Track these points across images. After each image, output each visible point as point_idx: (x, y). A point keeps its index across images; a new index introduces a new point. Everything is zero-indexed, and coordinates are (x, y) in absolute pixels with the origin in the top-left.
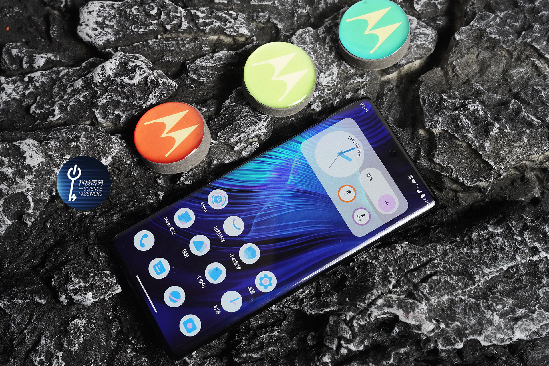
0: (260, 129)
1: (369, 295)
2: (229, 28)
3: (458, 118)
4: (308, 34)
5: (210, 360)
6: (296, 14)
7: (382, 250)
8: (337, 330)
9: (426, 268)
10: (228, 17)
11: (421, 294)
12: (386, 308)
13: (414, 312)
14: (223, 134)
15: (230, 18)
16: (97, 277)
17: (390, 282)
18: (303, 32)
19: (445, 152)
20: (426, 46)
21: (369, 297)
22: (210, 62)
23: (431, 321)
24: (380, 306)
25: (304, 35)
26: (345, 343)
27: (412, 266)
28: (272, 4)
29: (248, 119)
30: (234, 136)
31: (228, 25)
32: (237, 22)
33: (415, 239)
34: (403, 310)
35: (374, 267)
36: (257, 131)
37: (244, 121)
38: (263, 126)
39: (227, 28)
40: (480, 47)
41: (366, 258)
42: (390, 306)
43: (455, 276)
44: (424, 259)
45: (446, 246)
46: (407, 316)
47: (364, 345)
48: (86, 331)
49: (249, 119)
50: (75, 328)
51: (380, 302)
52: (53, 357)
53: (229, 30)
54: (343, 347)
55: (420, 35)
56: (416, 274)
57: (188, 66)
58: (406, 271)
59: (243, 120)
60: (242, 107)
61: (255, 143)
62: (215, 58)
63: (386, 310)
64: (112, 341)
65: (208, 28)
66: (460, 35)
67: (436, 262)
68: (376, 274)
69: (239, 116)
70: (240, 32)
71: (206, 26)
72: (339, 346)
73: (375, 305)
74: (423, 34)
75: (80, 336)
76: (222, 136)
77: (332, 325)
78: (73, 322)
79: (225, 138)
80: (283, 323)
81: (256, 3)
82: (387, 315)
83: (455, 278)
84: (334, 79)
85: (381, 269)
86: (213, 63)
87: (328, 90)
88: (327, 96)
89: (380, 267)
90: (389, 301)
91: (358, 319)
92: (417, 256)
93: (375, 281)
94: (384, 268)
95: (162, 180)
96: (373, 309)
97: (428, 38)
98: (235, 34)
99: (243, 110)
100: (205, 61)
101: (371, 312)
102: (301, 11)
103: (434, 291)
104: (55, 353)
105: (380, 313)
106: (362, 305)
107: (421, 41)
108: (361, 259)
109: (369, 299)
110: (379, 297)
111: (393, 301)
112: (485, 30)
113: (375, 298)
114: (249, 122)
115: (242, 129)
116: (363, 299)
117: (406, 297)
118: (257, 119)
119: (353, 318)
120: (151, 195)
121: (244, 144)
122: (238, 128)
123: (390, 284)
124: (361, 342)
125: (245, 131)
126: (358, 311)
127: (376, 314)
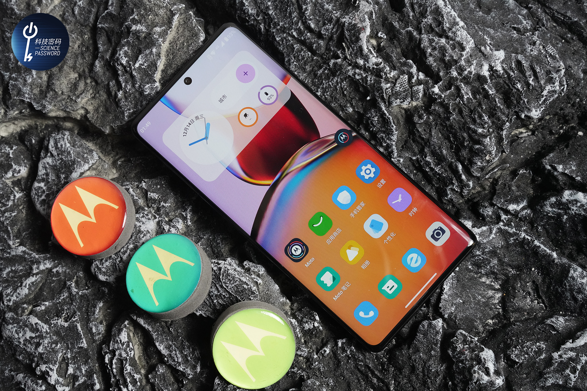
0: (230, 265)
1: (357, 77)
2: (127, 353)
4: (100, 266)
5: (483, 211)
6: (80, 294)
8: (404, 92)
9: (305, 39)
10: (114, 361)
11: (335, 30)
12: (364, 52)
13: (357, 24)
15: (115, 358)
16: (461, 357)
17: (335, 64)
18: (100, 273)
20: (69, 137)
21: (358, 75)
22: (176, 354)
23: (359, 6)
24: (364, 59)
25: (104, 270)
26: (413, 77)
27: (308, 54)
28: (78, 323)
29: (224, 282)
30: (248, 288)
31: (124, 355)
32: (116, 348)
34: (360, 34)
35: (324, 90)
36: (233, 266)
37: (227, 285)
38: (226, 262)
39: (128, 356)
40: (51, 82)
42: (361, 49)
43: (302, 7)
44: (297, 46)
45: (273, 32)
46: (364, 28)
47: (406, 60)
48: (518, 343)
50: (522, 356)
51: (361, 62)
52: (561, 361)
53: (129, 353)
54: (418, 78)
55: (59, 148)
57: (191, 376)
58: (315, 58)
59: (227, 287)
60: (212, 296)
61: (246, 265)
62: (168, 353)
63: (365, 50)
64: (511, 320)
65: (137, 376)
66: (45, 105)
67: (294, 34)
69: (224, 294)
70: (126, 340)
71: (136, 379)
72: (419, 82)
73: (365, 65)
74: (57, 145)
75: (527, 346)
77: (400, 99)
78: (517, 361)
79: (254, 297)
80: (414, 158)
81: (84, 340)
83: (304, 7)
84: (142, 215)
85: (324, 82)
86: (175, 351)
88: (163, 216)
89: (322, 83)
90: (356, 55)
91: (386, 74)
92: (295, 54)
93: (339, 80)
94: (321, 79)
95: (325, 349)
96: (370, 65)
97: (59, 138)
98: (131, 344)
99: (216, 293)
100: (176, 360)
101: (373, 65)
102: (74, 289)
103: (325, 20)
104: (556, 362)
105: (371, 56)
106: (371, 79)
107: (65, 144)
109: (361, 74)
110: (356, 66)
111: (353, 50)
112: (31, 85)
113: (358, 69)
114: (227, 280)
115: (237, 283)
116: (363, 81)
117: (344, 42)
118: (220, 272)
119: (387, 80)
120: (347, 352)
121: (252, 274)
122: (238, 289)
123: (337, 63)
124: (405, 64)
125: (239, 278)
126: (377, 79)
127: (374, 59)
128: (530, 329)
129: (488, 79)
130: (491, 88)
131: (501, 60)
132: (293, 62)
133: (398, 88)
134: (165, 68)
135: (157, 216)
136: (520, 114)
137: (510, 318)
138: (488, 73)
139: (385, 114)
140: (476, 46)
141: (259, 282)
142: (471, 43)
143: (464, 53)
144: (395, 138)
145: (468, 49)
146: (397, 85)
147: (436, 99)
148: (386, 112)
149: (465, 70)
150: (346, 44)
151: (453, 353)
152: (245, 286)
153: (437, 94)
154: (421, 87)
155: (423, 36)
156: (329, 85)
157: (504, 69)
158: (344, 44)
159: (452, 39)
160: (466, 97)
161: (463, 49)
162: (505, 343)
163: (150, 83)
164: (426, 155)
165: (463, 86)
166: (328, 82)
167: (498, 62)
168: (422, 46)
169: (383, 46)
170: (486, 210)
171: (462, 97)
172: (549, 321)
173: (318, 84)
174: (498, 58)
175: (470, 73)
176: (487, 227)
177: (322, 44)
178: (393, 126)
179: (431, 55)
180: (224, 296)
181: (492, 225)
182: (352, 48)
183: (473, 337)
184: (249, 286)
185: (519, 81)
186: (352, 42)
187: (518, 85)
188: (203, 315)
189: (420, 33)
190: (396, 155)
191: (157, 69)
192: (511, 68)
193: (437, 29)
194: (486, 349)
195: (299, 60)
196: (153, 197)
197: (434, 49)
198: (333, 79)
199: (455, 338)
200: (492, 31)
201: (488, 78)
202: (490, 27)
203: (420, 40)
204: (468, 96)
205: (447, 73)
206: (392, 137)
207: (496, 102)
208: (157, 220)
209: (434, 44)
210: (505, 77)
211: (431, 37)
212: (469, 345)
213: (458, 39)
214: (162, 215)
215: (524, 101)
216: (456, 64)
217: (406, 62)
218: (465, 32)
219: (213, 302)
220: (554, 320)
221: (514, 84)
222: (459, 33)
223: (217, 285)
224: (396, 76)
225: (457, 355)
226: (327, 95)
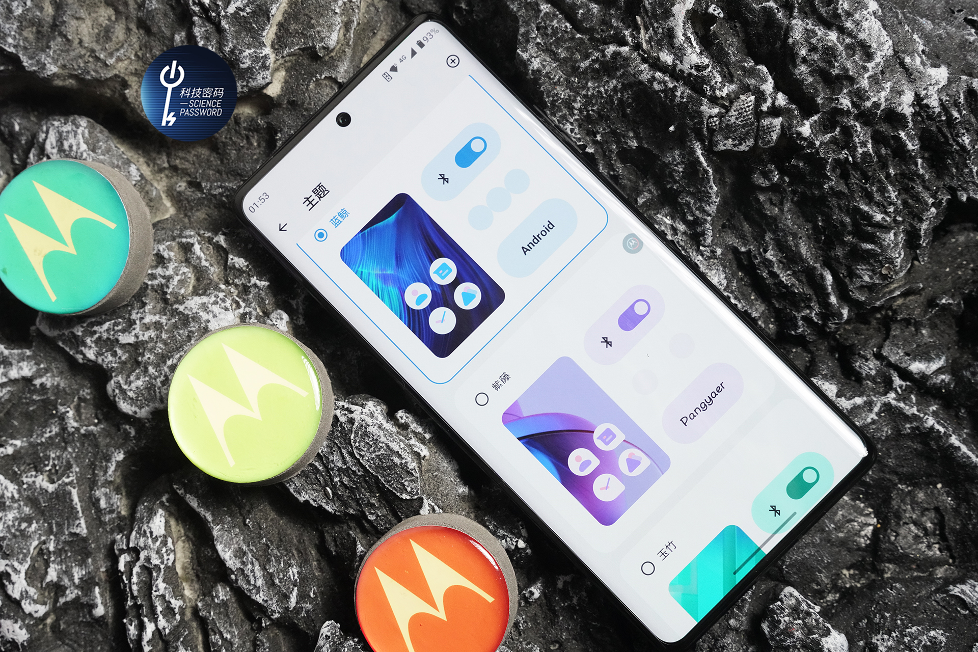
0: (372, 416)
1: (656, 86)
2: (161, 557)
3: (236, 18)
4: (125, 387)
5: (860, 367)
6: (82, 431)
7: (548, 97)
8: (744, 126)
10: (136, 570)
12: (675, 41)
14: (404, 489)
15: (138, 564)
16: (785, 641)
17: (616, 54)
18: (124, 399)
19: (313, 27)
20: (86, 131)
21: (659, 83)
22: (253, 571)
24: (675, 55)
25: (131, 394)
26: (765, 101)
27: (566, 27)
28: (74, 488)
29: (357, 448)
30: (401, 464)
31: (155, 561)
32: (142, 545)
33: (498, 45)
34: (673, 4)
35: (588, 100)
36: (377, 420)
37: (363, 453)
38: (364, 410)
39: (162, 563)
40: (60, 20)
41: (572, 124)
42: (670, 34)
44: (545, 8)
47: (756, 64)
48: (895, 627)
49: (357, 444)
51: (667, 58)
53: (166, 557)
54: (773, 103)
55: (64, 151)
56: (581, 11)
57: (276, 616)
58: (579, 36)
59: (362, 456)
60: (332, 469)
61: (402, 418)
62: (239, 565)
63: (680, 38)
64: (886, 576)
65: (176, 604)
66: (45, 64)
68: (602, 89)
69: (354, 469)
70: (162, 532)
71: (173, 609)
72: (775, 111)
73: (675, 66)
74: (62, 144)
75: (911, 634)
76: (409, 489)
77: (734, 140)
79: (411, 481)
80: (743, 249)
81: (82, 521)
82: (689, 35)
84: (213, 299)
85: (590, 84)
86: (252, 564)
87: (239, 306)
88: (253, 305)
89: (585, 87)
90: (659, 43)
91: (713, 89)
92: (540, 23)
93: (619, 86)
94: (584, 79)
95: (532, 589)
96: (685, 67)
97: (68, 132)
98: (170, 540)
99: (340, 464)
100: (252, 582)
101: (691, 68)
102: (72, 421)
105: (689, 50)
106: (682, 92)
107: (78, 144)
108: (575, 133)
109: (665, 82)
110: (656, 65)
111: (656, 33)
112: (21, 19)
113: (660, 71)
114: (362, 444)
115: (382, 451)
116: (666, 96)
117: (639, 14)
118: (351, 427)
119: (714, 100)
120: (571, 601)
121: (411, 438)
122: (383, 462)
123: (619, 53)
124: (752, 73)
125: (386, 444)
126: (694, 95)
127: (694, 56)
128: (920, 600)
129: (910, 121)
130: (911, 138)
131: (940, 86)
132: (535, 38)
133: (733, 119)
134: (285, 19)
135: (242, 304)
136: (959, 193)
137: (883, 572)
138: (912, 110)
139: (700, 163)
140: (896, 52)
141: (422, 454)
142: (886, 47)
143: (870, 65)
144: (712, 209)
145: (878, 59)
146: (733, 113)
147: (803, 148)
148: (702, 159)
149: (868, 99)
150: (643, 18)
151: (771, 630)
152: (397, 460)
153: (805, 139)
154: (777, 122)
155: (794, 22)
156: (599, 92)
157: (942, 104)
158: (638, 18)
159: (850, 35)
160: (860, 150)
161: (869, 56)
162: (870, 621)
163: (254, 47)
164: (767, 246)
165: (859, 129)
166: (598, 87)
167: (932, 90)
168: (791, 40)
169: (714, 32)
170: (867, 366)
171: (853, 150)
172: (956, 590)
173: (578, 87)
174: (933, 82)
175: (876, 105)
176: (865, 398)
177: (595, 10)
178: (711, 187)
179: (804, 60)
180: (354, 472)
181: (874, 396)
182: (653, 30)
183: (812, 605)
184: (404, 461)
185: (968, 130)
186: (655, 16)
187: (965, 138)
188: (312, 502)
189: (791, 16)
190: (709, 240)
191: (269, 21)
192: (956, 104)
193: (822, 11)
194: (834, 633)
195: (547, 35)
196: (237, 266)
197: (813, 49)
198: (608, 82)
199: (779, 603)
200: (928, 25)
201: (910, 118)
202: (927, 17)
203: (789, 29)
204: (866, 150)
205: (831, 100)
206: (707, 208)
207: (916, 165)
208: (241, 311)
209: (814, 41)
210: (942, 121)
211: (810, 27)
212: (803, 621)
213: (862, 36)
214: (251, 303)
215: (971, 170)
216: (852, 85)
217: (755, 70)
218: (879, 23)
219: (332, 480)
220: (966, 588)
221: (957, 136)
222: (865, 24)
223: (344, 451)
224: (733, 96)
225: (778, 635)
226: (593, 110)
